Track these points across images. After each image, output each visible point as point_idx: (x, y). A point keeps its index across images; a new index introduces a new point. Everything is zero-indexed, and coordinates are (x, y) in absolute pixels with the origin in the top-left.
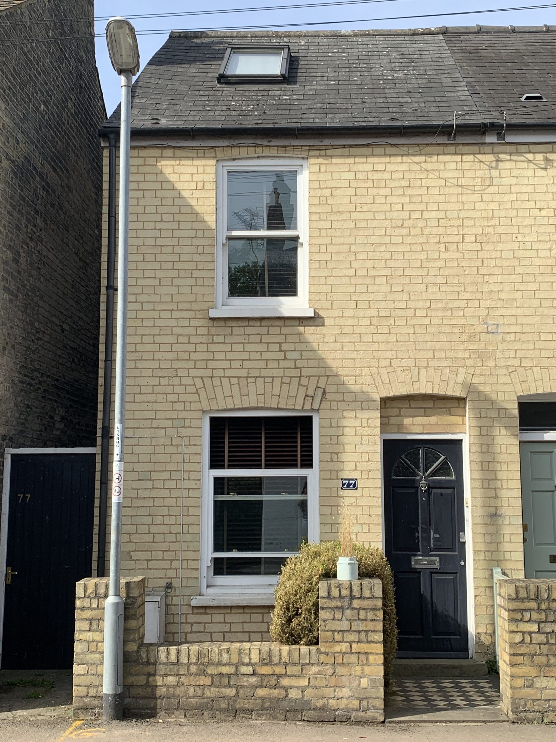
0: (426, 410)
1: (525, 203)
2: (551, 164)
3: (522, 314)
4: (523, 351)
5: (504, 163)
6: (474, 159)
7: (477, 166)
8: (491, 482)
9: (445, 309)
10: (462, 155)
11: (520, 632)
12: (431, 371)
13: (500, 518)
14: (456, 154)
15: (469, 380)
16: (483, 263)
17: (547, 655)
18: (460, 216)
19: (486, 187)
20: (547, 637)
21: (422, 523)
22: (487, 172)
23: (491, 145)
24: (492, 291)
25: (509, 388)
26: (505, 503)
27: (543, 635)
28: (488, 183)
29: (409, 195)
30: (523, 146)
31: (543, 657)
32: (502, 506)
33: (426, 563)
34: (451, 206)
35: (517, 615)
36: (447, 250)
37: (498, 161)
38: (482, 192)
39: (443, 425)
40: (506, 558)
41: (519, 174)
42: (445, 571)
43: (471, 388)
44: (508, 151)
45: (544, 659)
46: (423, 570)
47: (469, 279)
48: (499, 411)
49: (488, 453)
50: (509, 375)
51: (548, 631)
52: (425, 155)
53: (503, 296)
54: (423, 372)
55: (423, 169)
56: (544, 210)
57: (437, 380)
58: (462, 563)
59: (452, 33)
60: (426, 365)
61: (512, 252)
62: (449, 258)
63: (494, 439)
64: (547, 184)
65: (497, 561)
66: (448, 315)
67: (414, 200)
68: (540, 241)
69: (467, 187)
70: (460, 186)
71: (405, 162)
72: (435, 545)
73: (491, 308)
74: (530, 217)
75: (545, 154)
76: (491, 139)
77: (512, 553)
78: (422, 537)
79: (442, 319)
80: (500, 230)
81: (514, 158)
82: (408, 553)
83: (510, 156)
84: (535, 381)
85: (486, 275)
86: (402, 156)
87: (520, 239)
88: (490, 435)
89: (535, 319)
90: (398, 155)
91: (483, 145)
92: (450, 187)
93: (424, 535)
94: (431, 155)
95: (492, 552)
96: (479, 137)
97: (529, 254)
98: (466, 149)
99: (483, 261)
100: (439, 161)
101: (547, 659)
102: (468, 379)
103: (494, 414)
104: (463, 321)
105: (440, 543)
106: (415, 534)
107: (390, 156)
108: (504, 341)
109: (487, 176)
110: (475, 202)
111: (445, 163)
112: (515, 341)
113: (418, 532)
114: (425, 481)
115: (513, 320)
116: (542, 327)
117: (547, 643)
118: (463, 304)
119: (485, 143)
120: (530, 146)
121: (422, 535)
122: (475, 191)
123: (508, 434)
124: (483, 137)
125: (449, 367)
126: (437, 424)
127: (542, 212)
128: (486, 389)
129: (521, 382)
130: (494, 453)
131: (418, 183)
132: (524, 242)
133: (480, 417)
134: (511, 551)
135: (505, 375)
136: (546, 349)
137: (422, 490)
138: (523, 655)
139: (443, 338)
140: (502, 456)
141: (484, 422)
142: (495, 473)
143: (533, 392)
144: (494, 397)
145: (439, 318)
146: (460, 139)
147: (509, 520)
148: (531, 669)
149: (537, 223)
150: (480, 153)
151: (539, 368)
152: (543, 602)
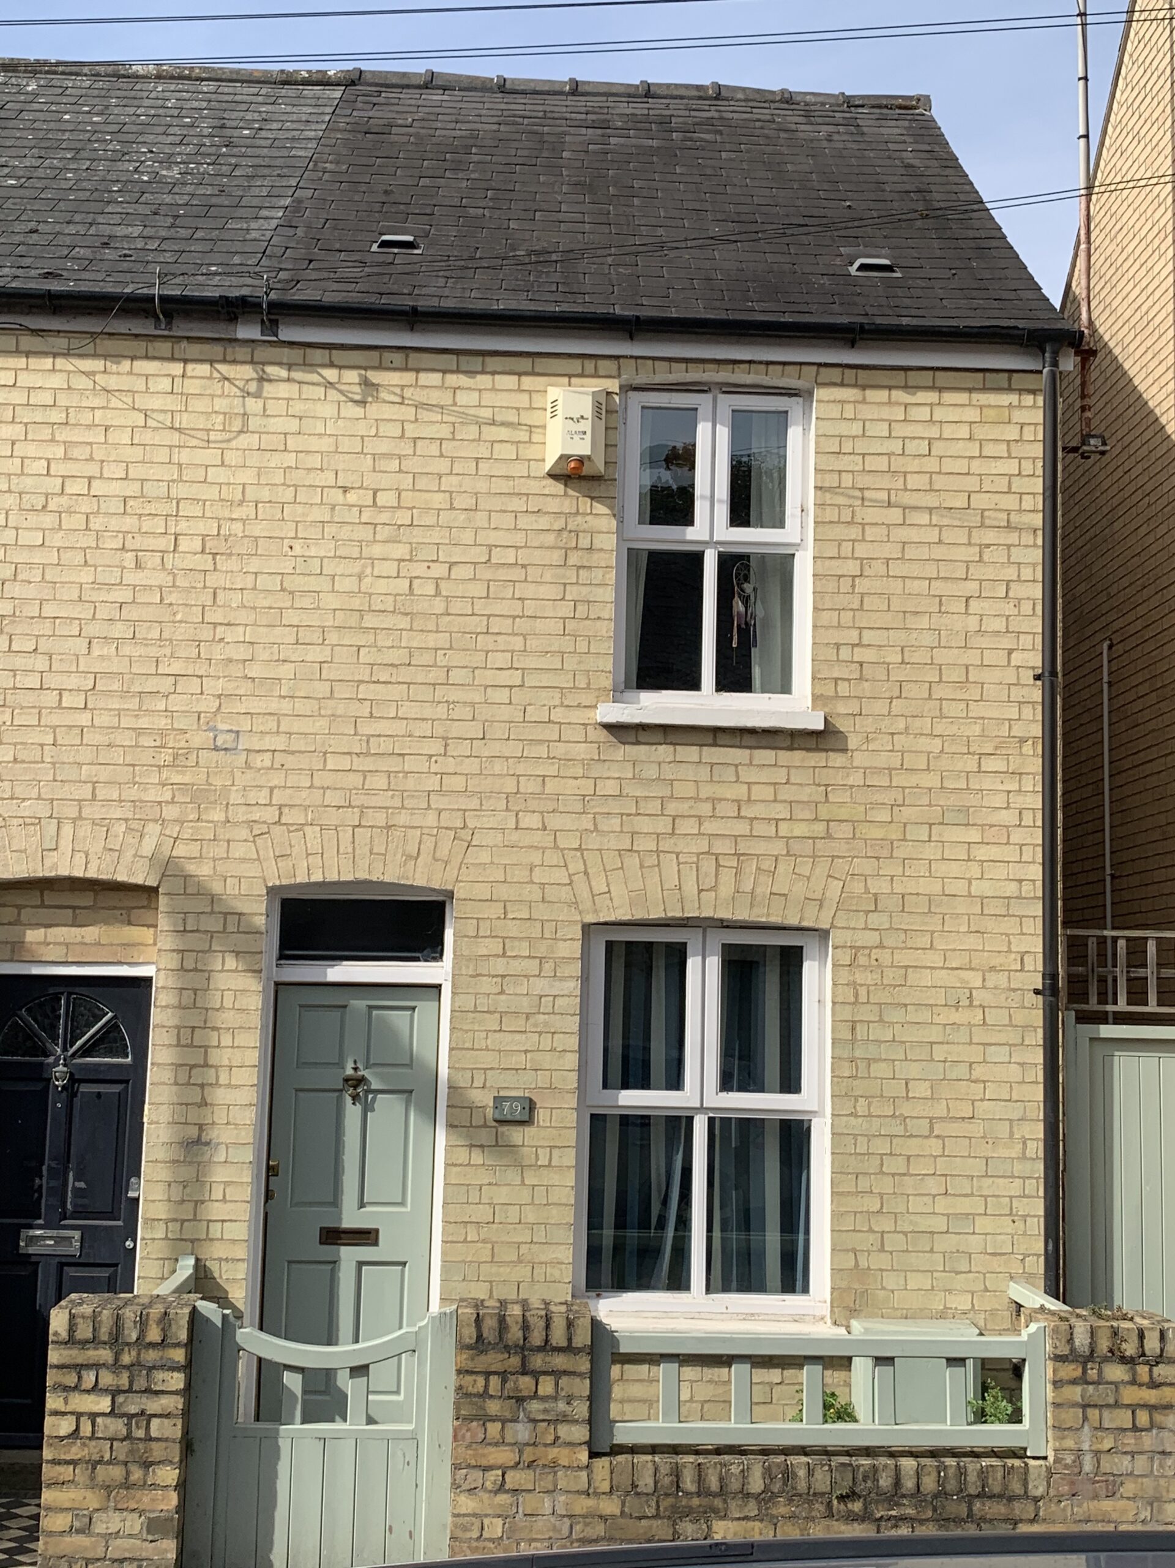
0: (78, 911)
1: (313, 474)
2: (375, 394)
3: (290, 713)
4: (288, 791)
5: (275, 384)
6: (211, 373)
7: (217, 388)
8: (194, 1071)
9: (125, 694)
10: (186, 361)
11: (72, 1413)
12: (85, 829)
13: (206, 1148)
14: (173, 359)
15: (166, 851)
16: (215, 598)
17: (126, 1464)
18: (173, 494)
19: (233, 435)
20: (128, 1425)
21: (50, 1159)
22: (237, 401)
23: (252, 344)
24: (230, 660)
25: (253, 870)
26: (220, 1116)
27: (120, 1420)
28: (237, 425)
29: (65, 442)
30: (319, 352)
31: (116, 1467)
32: (213, 1123)
33: (52, 1242)
34: (153, 472)
35: (67, 1376)
36: (138, 565)
37: (261, 380)
38: (224, 445)
39: (112, 945)
40: (210, 1236)
41: (305, 411)
42: (92, 1261)
43: (169, 867)
44: (285, 361)
45: (116, 1473)
46: (43, 1259)
47: (182, 632)
48: (225, 919)
49: (195, 1007)
50: (254, 842)
51: (133, 1412)
52: (105, 357)
53: (254, 671)
54: (67, 829)
55: (98, 388)
56: (353, 491)
57: (97, 847)
58: (129, 1244)
59: (370, 85)
60: (75, 814)
61: (280, 577)
62: (143, 583)
63: (208, 979)
64: (362, 437)
65: (192, 1241)
66: (130, 706)
67: (76, 453)
68: (340, 557)
69: (192, 433)
70: (176, 429)
71: (61, 371)
72: (75, 1205)
73: (226, 696)
74: (322, 504)
75: (363, 372)
76: (248, 331)
77: (225, 1224)
78: (48, 1188)
79: (119, 715)
80: (257, 530)
81: (297, 375)
82: (16, 1221)
83: (289, 370)
84: (308, 855)
85: (221, 624)
86: (55, 355)
87: (298, 550)
88: (201, 971)
89: (318, 724)
90: (45, 354)
91: (234, 344)
92: (155, 429)
93: (53, 1183)
94: (117, 357)
95: (183, 1221)
96: (222, 326)
97: (313, 583)
98: (194, 349)
99: (215, 593)
100: (134, 371)
101: (124, 1472)
102: (163, 848)
103: (215, 925)
104: (162, 723)
105: (86, 1201)
106: (34, 1181)
107: (28, 354)
108: (250, 768)
109: (236, 411)
110: (207, 467)
111: (147, 376)
112: (272, 768)
113: (41, 1177)
114: (65, 1065)
115: (272, 725)
116: (332, 742)
117: (128, 1437)
118: (166, 684)
119: (236, 340)
120: (334, 352)
121: (48, 1183)
122: (208, 441)
123: (240, 968)
124: (231, 327)
125: (126, 820)
126: (99, 944)
127: (348, 495)
128: (202, 870)
129: (276, 857)
130: (207, 1009)
131: (86, 418)
132: (306, 559)
133: (185, 931)
134: (223, 1221)
135: (245, 841)
136: (336, 789)
137: (57, 1087)
138: (74, 1463)
139: (117, 756)
140: (224, 1015)
141: (194, 941)
142: (206, 1052)
143: (302, 878)
144: (217, 887)
145: (112, 713)
146: (182, 328)
147: (224, 1155)
148: (89, 1494)
149: (336, 519)
150: (224, 361)
151: (318, 828)
152: (126, 1349)
